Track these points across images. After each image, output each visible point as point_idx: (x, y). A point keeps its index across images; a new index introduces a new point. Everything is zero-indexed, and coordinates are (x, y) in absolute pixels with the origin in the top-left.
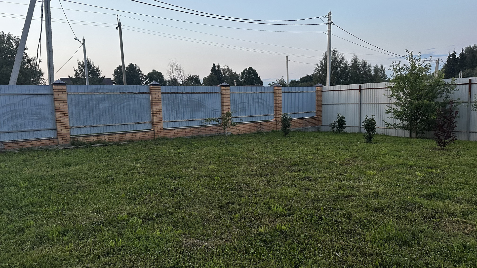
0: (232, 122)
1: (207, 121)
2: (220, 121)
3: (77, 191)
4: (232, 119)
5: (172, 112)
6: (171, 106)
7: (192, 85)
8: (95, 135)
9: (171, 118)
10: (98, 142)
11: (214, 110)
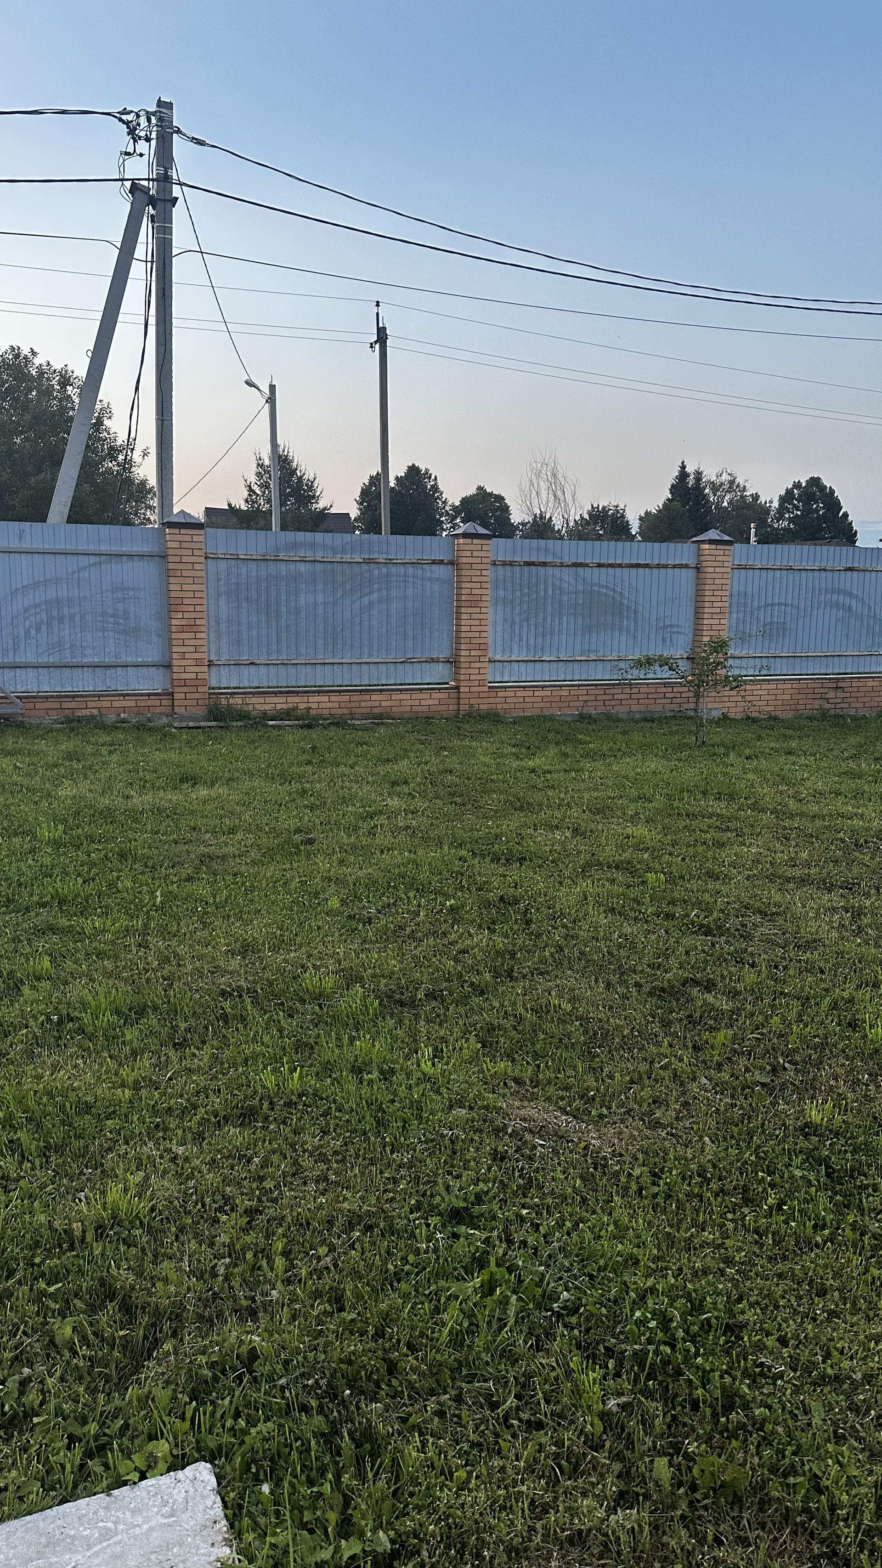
0: (730, 673)
1: (639, 664)
2: (683, 669)
3: (198, 870)
4: (731, 662)
5: (521, 627)
6: (518, 608)
7: (599, 538)
8: (281, 692)
9: (516, 648)
10: (287, 714)
11: (665, 627)
